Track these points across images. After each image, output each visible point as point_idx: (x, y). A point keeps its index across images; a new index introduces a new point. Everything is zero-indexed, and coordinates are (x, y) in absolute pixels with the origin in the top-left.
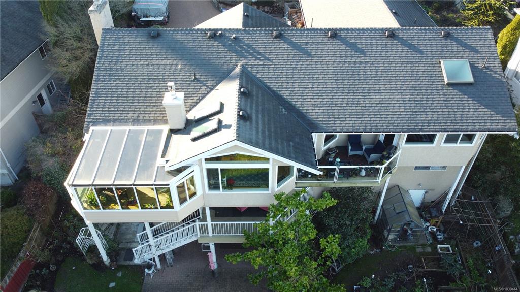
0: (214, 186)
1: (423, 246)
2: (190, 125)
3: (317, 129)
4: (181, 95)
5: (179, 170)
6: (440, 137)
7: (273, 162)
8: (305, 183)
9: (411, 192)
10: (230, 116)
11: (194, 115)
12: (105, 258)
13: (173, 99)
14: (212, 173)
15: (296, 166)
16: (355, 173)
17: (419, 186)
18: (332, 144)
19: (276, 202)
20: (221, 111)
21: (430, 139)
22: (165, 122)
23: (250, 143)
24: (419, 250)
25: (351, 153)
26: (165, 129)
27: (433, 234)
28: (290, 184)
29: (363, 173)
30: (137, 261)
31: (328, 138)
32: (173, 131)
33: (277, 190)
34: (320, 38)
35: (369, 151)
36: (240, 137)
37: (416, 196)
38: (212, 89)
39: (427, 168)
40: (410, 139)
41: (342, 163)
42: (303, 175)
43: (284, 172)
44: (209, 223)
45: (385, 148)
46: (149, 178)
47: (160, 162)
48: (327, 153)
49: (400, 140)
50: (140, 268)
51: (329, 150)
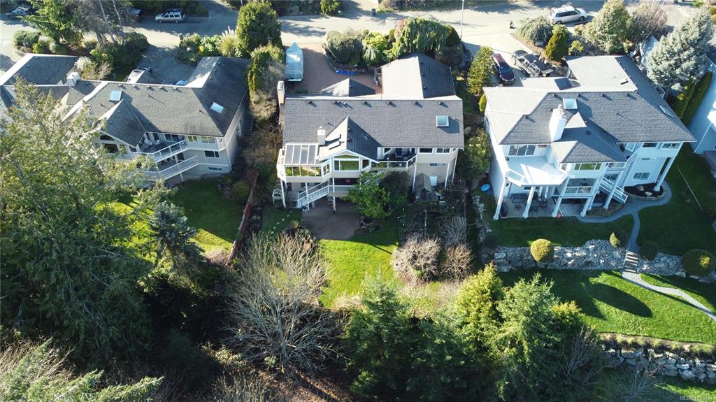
0: (337, 168)
1: (434, 202)
2: (327, 143)
3: (380, 146)
4: (324, 131)
5: (324, 161)
6: (435, 150)
7: (360, 158)
8: (375, 169)
9: (430, 177)
10: (344, 138)
11: (330, 138)
12: (284, 204)
13: (321, 132)
14: (336, 163)
15: (371, 160)
16: (396, 165)
17: (434, 174)
18: (388, 152)
19: (362, 175)
20: (340, 138)
21: (430, 150)
22: (317, 142)
23: (352, 150)
24: (431, 204)
25: (396, 157)
26: (317, 145)
27: (439, 197)
28: (368, 168)
29: (401, 165)
30: (299, 206)
31: (386, 150)
32: (320, 146)
33: (362, 170)
34: (384, 104)
35: (404, 156)
36: (348, 148)
37: (434, 180)
38: (336, 127)
39: (436, 165)
40: (422, 150)
41: (390, 160)
42: (374, 165)
43: (365, 163)
44: (334, 186)
45: (411, 154)
46: (313, 163)
47: (316, 157)
48: (386, 156)
49: (417, 151)
50: (300, 210)
51: (387, 155)
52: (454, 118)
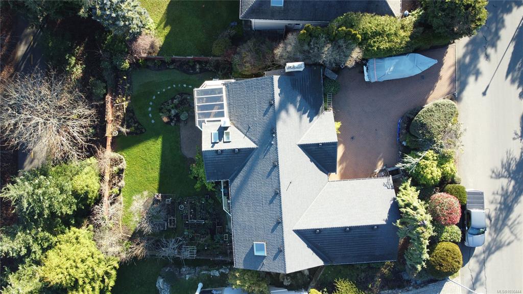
34: (275, 186)
38: (245, 135)
52: (265, 261)
